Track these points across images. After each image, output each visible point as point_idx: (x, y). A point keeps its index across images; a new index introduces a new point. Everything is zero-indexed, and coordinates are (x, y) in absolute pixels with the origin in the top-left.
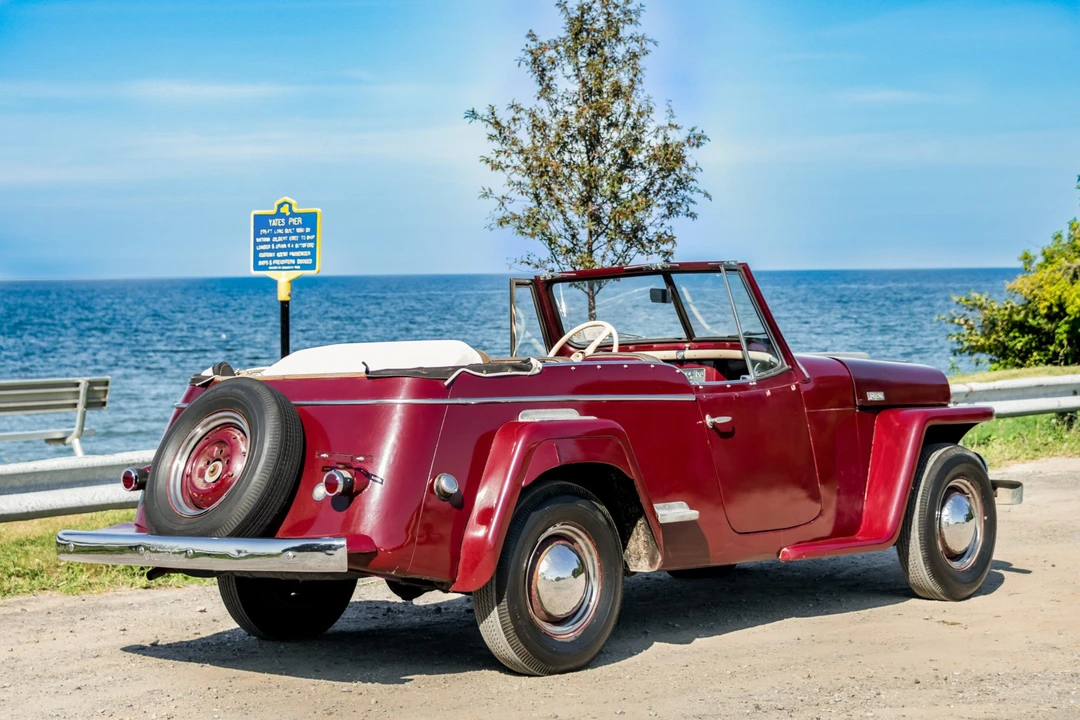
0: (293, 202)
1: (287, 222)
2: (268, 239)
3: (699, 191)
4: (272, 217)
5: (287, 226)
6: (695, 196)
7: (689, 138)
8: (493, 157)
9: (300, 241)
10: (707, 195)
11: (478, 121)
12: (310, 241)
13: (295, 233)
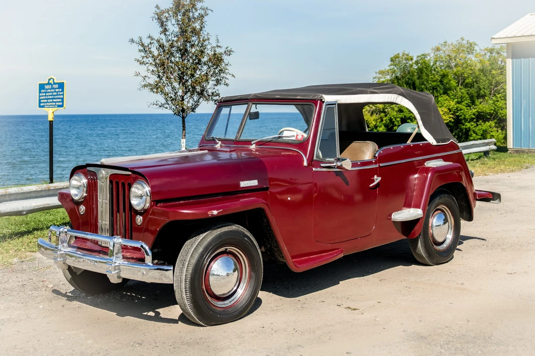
0: (55, 78)
1: (52, 86)
2: (44, 94)
3: (230, 74)
4: (46, 84)
5: (52, 88)
6: (228, 76)
7: (225, 51)
8: (141, 59)
9: (57, 95)
10: (233, 76)
11: (135, 44)
12: (61, 95)
13: (55, 92)
